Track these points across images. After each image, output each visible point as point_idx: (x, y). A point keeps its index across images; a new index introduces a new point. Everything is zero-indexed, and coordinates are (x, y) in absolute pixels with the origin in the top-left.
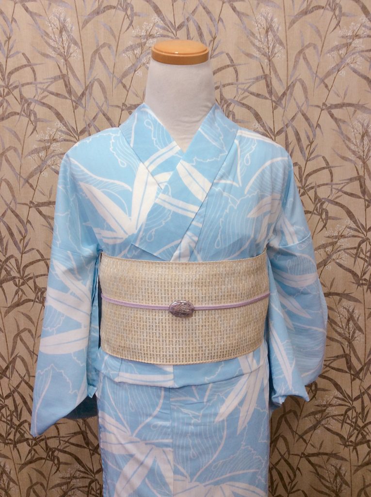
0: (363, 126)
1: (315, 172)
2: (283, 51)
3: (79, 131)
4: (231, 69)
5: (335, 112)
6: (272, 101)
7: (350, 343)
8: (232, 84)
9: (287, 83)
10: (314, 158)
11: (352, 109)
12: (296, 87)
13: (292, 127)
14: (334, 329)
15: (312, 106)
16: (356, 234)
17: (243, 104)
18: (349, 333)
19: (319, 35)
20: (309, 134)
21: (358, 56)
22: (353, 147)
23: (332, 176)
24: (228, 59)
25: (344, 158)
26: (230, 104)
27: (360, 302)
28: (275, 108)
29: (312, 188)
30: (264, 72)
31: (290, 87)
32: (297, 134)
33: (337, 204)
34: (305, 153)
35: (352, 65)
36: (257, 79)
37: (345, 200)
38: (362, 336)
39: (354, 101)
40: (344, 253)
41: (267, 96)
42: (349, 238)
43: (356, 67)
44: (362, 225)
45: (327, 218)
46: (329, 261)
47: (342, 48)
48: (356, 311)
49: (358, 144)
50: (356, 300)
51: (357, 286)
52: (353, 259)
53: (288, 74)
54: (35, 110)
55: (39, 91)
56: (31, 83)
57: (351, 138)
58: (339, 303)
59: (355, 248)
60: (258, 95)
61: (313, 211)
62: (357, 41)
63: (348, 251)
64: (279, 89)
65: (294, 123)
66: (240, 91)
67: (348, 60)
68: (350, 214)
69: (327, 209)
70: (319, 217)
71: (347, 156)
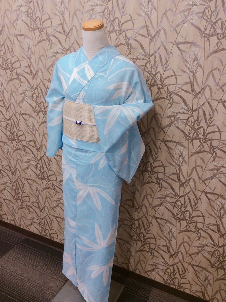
0: (194, 54)
1: (168, 77)
2: (156, 13)
3: (67, 49)
4: (131, 22)
5: (180, 46)
6: (149, 39)
7: (180, 168)
8: (131, 30)
9: (157, 30)
10: (168, 70)
11: (189, 45)
12: (161, 31)
13: (158, 53)
14: (172, 159)
15: (169, 42)
16: (187, 112)
17: (136, 40)
18: (180, 163)
19: (174, 4)
20: (166, 57)
21: (195, 16)
22: (188, 66)
23: (176, 80)
24: (129, 17)
25: (183, 71)
26: (130, 39)
27: (186, 148)
28: (150, 42)
29: (166, 85)
30: (146, 24)
31: (158, 32)
32: (160, 56)
33: (178, 95)
34: (163, 67)
35: (191, 21)
36: (143, 27)
37: (182, 94)
38: (186, 166)
39: (191, 41)
40: (180, 121)
41: (147, 36)
42: (183, 114)
43: (193, 22)
44: (190, 108)
45: (173, 102)
46: (172, 125)
47: (186, 11)
48: (184, 152)
49: (191, 64)
50: (185, 147)
51: (185, 139)
52: (184, 125)
53: (157, 25)
54: (51, 39)
55: (53, 30)
56: (50, 27)
57: (187, 60)
58: (176, 147)
59: (186, 120)
60: (143, 36)
61: (166, 97)
62: (194, 7)
63: (182, 121)
64: (153, 33)
65: (159, 51)
66: (134, 33)
67: (189, 18)
68: (184, 102)
69: (173, 97)
70: (169, 101)
71: (185, 70)
